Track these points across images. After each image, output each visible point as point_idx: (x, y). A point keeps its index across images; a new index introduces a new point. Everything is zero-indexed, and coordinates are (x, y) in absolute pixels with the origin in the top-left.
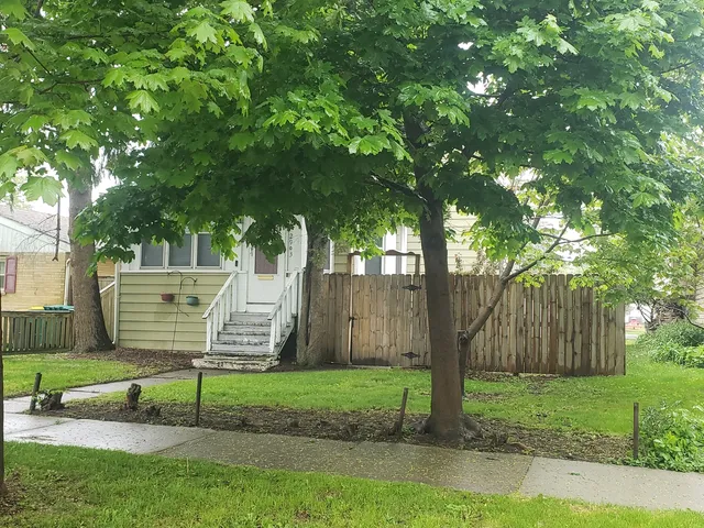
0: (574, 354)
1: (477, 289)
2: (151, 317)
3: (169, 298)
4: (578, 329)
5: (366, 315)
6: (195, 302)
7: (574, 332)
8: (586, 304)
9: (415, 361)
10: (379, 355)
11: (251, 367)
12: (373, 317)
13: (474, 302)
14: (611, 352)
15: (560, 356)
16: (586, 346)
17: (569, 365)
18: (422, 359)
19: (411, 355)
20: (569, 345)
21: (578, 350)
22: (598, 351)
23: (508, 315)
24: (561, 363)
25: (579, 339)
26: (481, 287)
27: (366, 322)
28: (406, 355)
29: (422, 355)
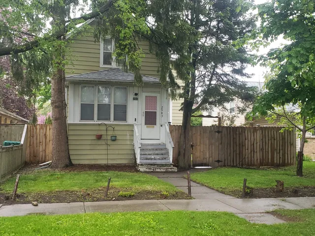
0: (280, 158)
1: (245, 132)
2: (88, 147)
3: (99, 137)
4: (281, 148)
5: (198, 144)
6: (114, 139)
7: (280, 149)
8: (283, 138)
9: (220, 163)
10: (205, 162)
11: (170, 170)
12: (202, 145)
13: (244, 138)
14: (292, 157)
15: (275, 159)
16: (284, 155)
17: (278, 162)
18: (223, 163)
19: (218, 161)
20: (278, 154)
21: (281, 157)
22: (288, 156)
23: (257, 143)
24: (275, 162)
25: (281, 152)
26: (246, 132)
27: (198, 148)
28: (216, 161)
29: (223, 160)
